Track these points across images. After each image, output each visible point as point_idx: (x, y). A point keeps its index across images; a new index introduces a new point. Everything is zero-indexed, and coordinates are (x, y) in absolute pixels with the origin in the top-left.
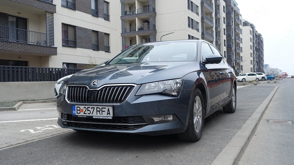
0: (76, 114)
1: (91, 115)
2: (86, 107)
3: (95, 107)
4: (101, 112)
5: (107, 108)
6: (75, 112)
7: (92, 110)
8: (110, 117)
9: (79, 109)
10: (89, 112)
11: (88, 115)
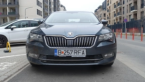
0: (58, 55)
1: (69, 55)
2: (66, 50)
3: (73, 50)
4: (77, 53)
5: (82, 50)
6: (57, 54)
7: (70, 52)
8: (84, 56)
9: (60, 51)
10: (68, 53)
11: (67, 55)
